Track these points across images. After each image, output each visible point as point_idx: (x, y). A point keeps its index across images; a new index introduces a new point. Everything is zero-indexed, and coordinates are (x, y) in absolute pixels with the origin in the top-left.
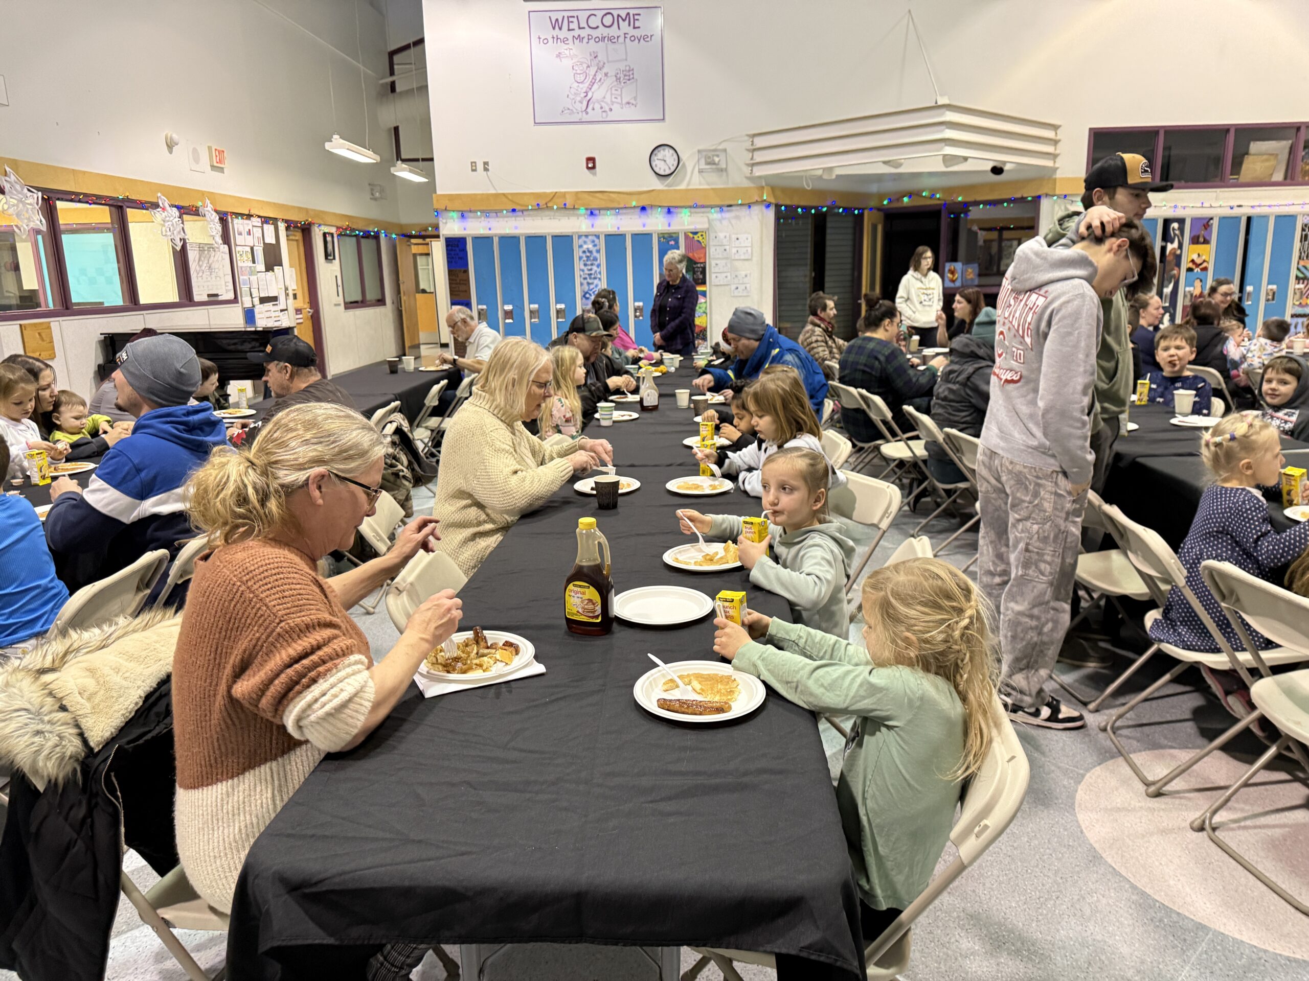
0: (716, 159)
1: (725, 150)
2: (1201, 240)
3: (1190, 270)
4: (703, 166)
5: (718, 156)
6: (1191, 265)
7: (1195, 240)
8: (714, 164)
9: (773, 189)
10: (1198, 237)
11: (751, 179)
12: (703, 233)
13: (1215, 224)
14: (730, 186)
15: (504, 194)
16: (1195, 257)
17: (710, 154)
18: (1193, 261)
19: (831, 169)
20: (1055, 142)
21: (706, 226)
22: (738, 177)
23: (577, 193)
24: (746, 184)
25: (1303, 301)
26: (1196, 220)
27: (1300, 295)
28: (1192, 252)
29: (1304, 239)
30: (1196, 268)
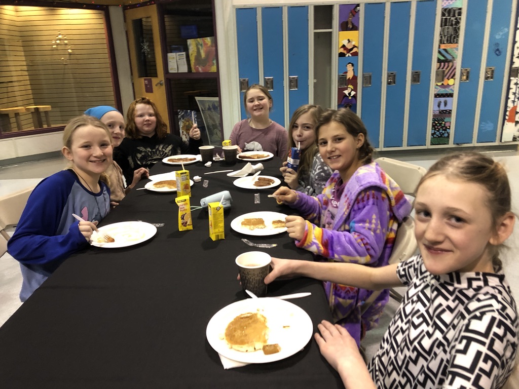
2: (350, 26)
3: (341, 55)
6: (342, 50)
7: (344, 27)
10: (347, 23)
13: (361, 9)
16: (345, 42)
18: (344, 46)
25: (445, 82)
26: (343, 7)
27: (441, 76)
28: (342, 39)
29: (444, 23)
30: (347, 53)
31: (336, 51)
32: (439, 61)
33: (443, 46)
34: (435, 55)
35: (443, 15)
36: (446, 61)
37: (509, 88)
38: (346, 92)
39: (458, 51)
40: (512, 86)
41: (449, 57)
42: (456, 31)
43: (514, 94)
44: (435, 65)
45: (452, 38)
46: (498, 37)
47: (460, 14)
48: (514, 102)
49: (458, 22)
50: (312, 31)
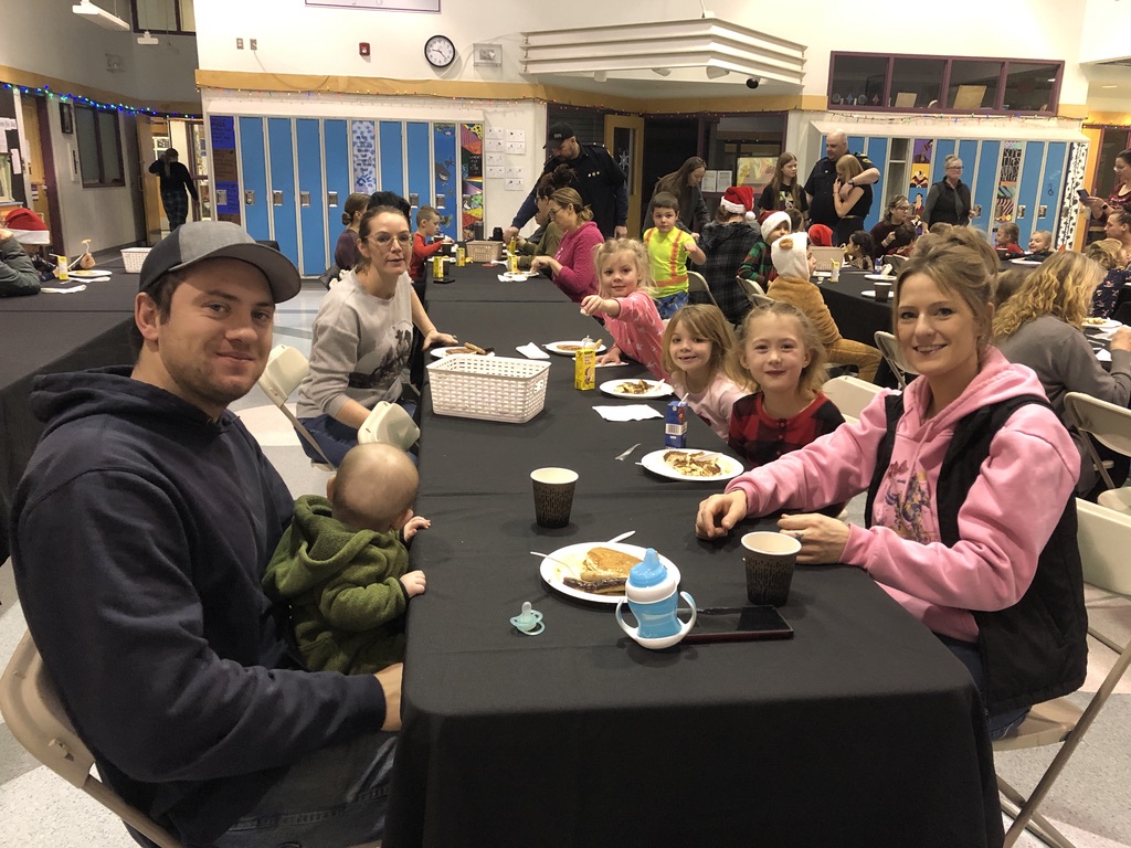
0: (492, 55)
1: (500, 46)
2: (923, 159)
3: (912, 185)
4: (478, 60)
5: (493, 51)
6: (913, 181)
7: (917, 160)
8: (490, 58)
9: (546, 87)
10: (920, 156)
11: (525, 75)
12: (480, 125)
13: (934, 144)
14: (504, 81)
15: (273, 74)
16: (917, 174)
17: (485, 49)
18: (915, 177)
19: (603, 72)
20: (802, 62)
21: (481, 119)
22: (512, 73)
23: (350, 78)
24: (520, 80)
25: (1003, 218)
26: (919, 141)
27: (1001, 212)
28: (914, 171)
29: (1005, 162)
30: (917, 183)
31: (908, 180)
32: (999, 197)
33: (1003, 184)
34: (996, 192)
35: (1005, 154)
36: (1005, 197)
37: (1059, 227)
38: (914, 222)
39: (1016, 189)
40: (1062, 225)
41: (1008, 195)
42: (1016, 170)
43: (1064, 232)
44: (995, 201)
45: (1012, 177)
46: (1051, 178)
47: (1019, 155)
48: (1063, 240)
49: (1017, 163)
50: (888, 161)
